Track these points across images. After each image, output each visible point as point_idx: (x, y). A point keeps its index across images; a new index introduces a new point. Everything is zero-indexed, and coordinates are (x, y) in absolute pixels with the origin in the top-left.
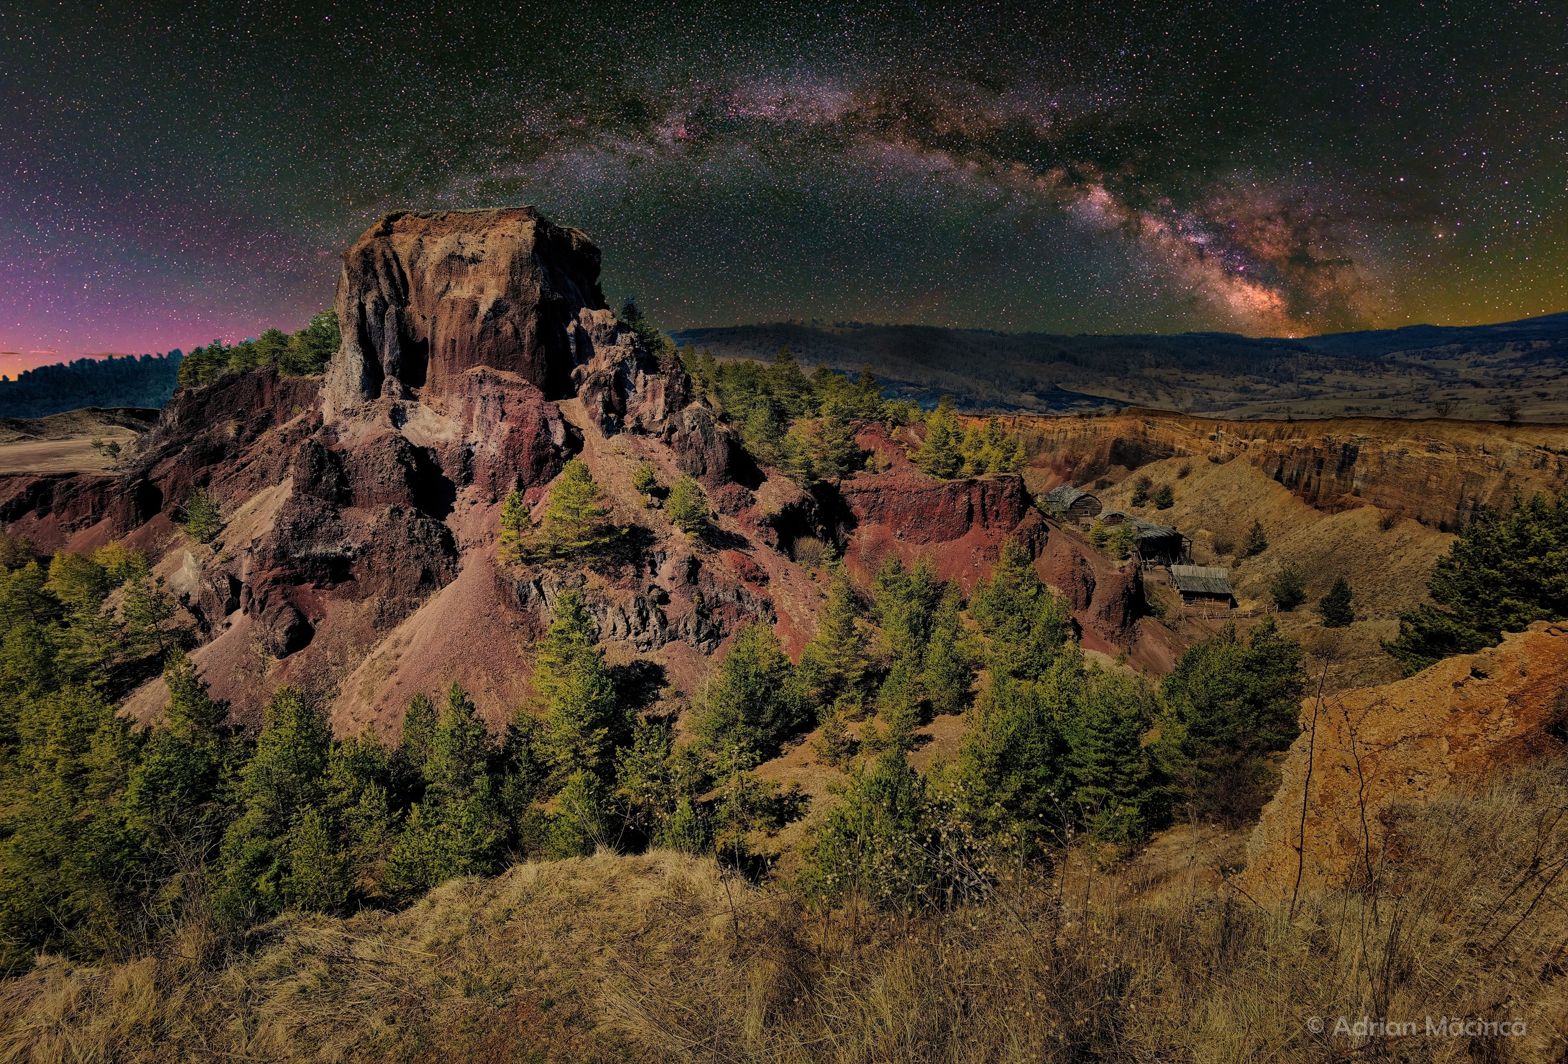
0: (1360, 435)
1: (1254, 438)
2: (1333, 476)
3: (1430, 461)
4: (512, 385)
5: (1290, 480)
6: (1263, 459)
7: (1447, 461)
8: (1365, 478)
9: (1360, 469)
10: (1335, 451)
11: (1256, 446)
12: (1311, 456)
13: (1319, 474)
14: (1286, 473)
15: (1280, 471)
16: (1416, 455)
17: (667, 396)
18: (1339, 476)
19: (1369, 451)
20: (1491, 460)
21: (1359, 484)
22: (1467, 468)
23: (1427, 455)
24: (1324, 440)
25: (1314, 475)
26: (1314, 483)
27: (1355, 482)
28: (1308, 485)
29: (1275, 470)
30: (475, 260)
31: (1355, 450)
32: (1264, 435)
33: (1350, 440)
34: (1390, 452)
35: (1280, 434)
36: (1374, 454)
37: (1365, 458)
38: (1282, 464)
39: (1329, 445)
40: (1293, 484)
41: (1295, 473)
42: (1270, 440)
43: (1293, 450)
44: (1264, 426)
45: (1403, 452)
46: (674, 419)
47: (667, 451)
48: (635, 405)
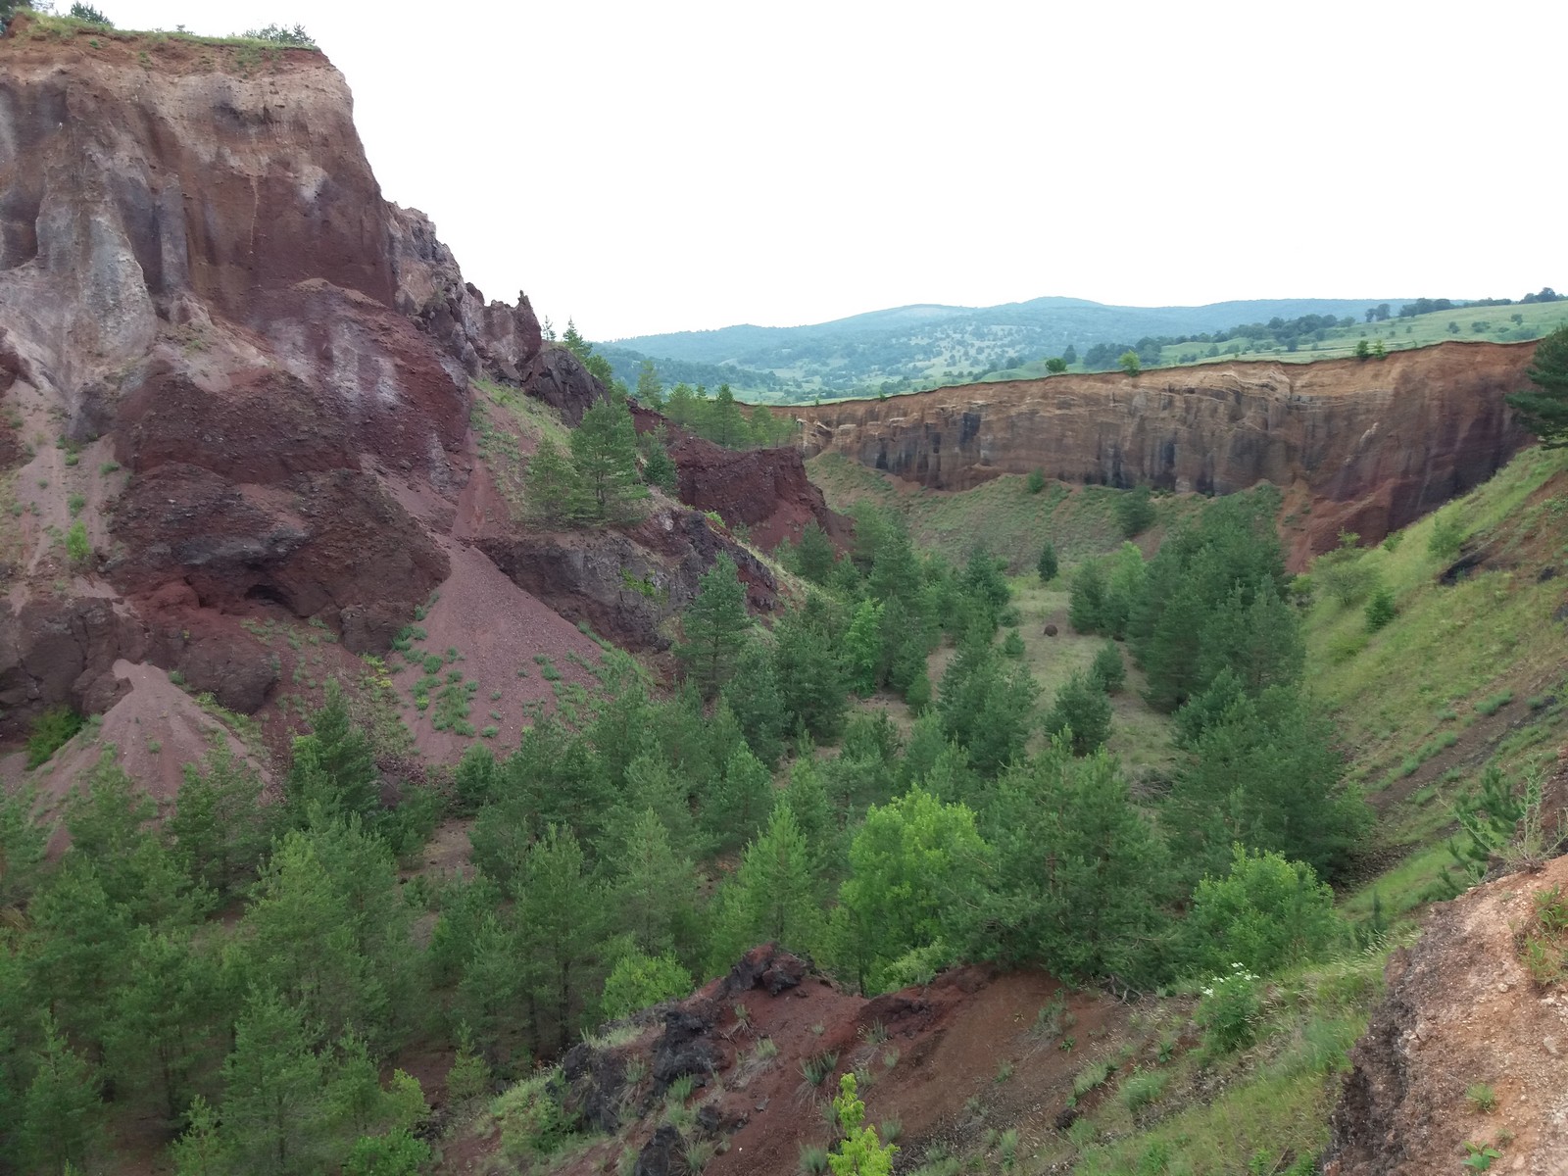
0: (980, 402)
1: (839, 424)
2: (957, 450)
3: (1061, 418)
5: (899, 463)
6: (857, 446)
7: (1080, 416)
8: (992, 446)
9: (984, 437)
10: (954, 423)
11: (846, 433)
12: (922, 432)
13: (936, 451)
14: (891, 458)
15: (883, 456)
16: (1047, 414)
18: (963, 449)
19: (992, 417)
20: (1122, 407)
21: (987, 452)
22: (1100, 419)
23: (1058, 412)
24: (937, 413)
25: (931, 453)
26: (932, 461)
27: (982, 452)
28: (924, 465)
29: (876, 456)
31: (978, 419)
32: (852, 418)
33: (971, 409)
34: (1020, 414)
35: (873, 415)
36: (999, 420)
37: (989, 425)
38: (884, 447)
39: (946, 417)
40: (902, 468)
41: (903, 456)
42: (861, 423)
43: (896, 430)
44: (849, 408)
45: (1034, 413)
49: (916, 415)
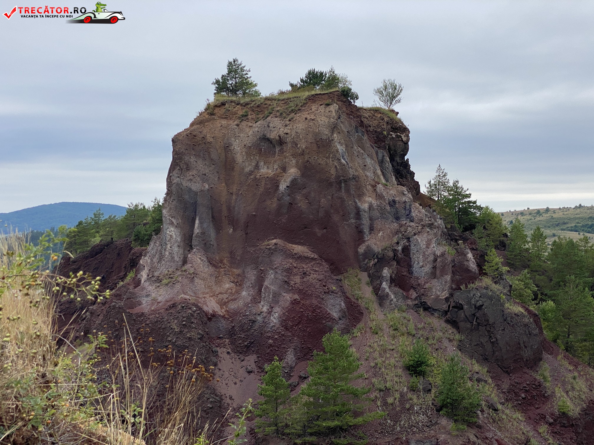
4: (301, 258)
17: (453, 273)
30: (281, 142)
46: (460, 298)
47: (451, 330)
48: (421, 281)
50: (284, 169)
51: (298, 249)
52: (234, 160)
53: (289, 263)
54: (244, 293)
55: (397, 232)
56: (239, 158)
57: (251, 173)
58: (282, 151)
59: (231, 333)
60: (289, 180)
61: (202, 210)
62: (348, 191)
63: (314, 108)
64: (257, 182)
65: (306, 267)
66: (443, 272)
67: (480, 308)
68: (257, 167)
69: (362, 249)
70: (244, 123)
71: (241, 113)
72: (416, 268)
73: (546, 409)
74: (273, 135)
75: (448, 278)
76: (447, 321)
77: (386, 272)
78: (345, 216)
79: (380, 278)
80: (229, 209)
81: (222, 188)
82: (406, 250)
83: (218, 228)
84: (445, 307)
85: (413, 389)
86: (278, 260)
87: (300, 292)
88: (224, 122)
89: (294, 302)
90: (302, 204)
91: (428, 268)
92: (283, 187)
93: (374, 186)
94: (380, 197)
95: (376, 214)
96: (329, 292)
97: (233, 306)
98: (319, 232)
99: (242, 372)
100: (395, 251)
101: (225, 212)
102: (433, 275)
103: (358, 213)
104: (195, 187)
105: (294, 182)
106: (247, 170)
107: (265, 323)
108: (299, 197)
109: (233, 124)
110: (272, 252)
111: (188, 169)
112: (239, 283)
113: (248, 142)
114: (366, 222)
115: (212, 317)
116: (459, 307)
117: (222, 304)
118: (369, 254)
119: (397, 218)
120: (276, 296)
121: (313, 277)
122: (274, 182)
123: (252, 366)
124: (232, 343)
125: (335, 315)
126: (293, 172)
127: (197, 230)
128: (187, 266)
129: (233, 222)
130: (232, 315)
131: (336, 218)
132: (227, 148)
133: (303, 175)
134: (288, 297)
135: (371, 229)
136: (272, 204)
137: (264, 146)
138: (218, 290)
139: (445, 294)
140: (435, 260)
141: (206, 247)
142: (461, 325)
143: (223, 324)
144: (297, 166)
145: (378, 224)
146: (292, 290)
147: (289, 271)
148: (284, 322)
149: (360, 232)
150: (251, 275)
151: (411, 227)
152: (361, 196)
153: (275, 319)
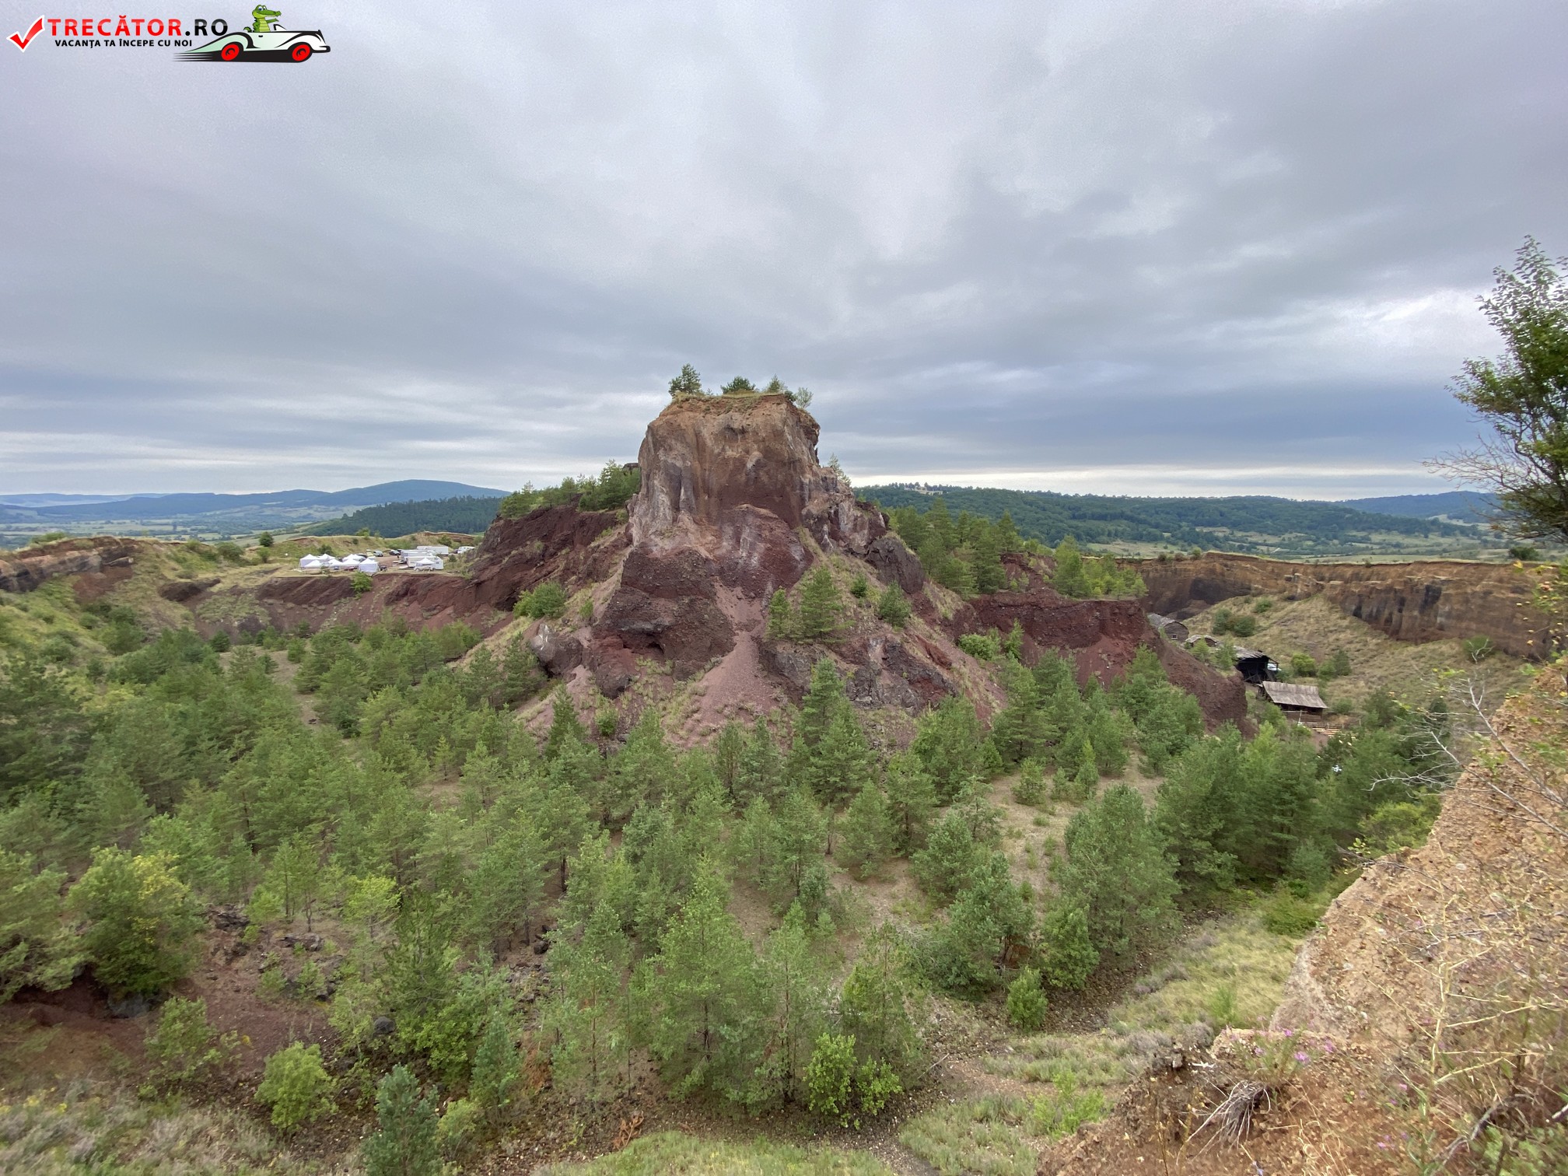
0: (1443, 578)
1: (1330, 579)
2: (1416, 613)
4: (767, 518)
5: (1370, 615)
6: (1340, 598)
8: (1448, 615)
9: (1443, 607)
10: (1417, 591)
11: (1333, 587)
12: (1392, 595)
13: (1400, 611)
14: (1365, 611)
15: (1359, 608)
16: (1502, 596)
17: (869, 528)
18: (1422, 612)
19: (1451, 591)
21: (1443, 620)
23: (1511, 595)
24: (1406, 582)
25: (1396, 612)
26: (1395, 618)
27: (1438, 619)
28: (1389, 621)
29: (1354, 608)
30: (743, 431)
31: (1439, 591)
32: (1341, 577)
33: (1433, 582)
34: (1474, 593)
35: (1356, 577)
36: (1457, 594)
37: (1448, 597)
38: (1361, 602)
39: (1411, 586)
40: (1372, 620)
41: (1375, 610)
42: (1347, 581)
43: (1373, 590)
44: (1340, 570)
45: (1487, 593)
46: (877, 545)
47: (870, 568)
48: (847, 534)
49: (1389, 581)
50: (748, 452)
51: (763, 511)
52: (704, 444)
53: (758, 521)
54: (725, 544)
55: (828, 500)
56: (709, 443)
57: (719, 454)
58: (744, 438)
59: (721, 572)
60: (754, 460)
61: (686, 482)
62: (795, 470)
63: (768, 405)
64: (726, 461)
65: (773, 524)
66: (862, 528)
67: (890, 552)
68: (723, 449)
69: (804, 512)
70: (708, 416)
71: (704, 407)
72: (842, 525)
73: (935, 616)
74: (736, 426)
75: (866, 532)
76: (867, 561)
77: (826, 528)
78: (793, 489)
79: (821, 531)
80: (704, 481)
81: (697, 464)
82: (836, 512)
83: (697, 496)
84: (865, 551)
85: (860, 606)
86: (750, 519)
87: (771, 542)
88: (691, 414)
89: (768, 549)
90: (764, 478)
91: (850, 525)
92: (749, 465)
93: (811, 467)
94: (815, 474)
95: (813, 487)
96: (791, 542)
97: (718, 553)
98: (777, 499)
99: (734, 599)
100: (829, 513)
101: (700, 484)
102: (855, 529)
103: (802, 484)
104: (679, 464)
105: (758, 462)
106: (716, 451)
107: (747, 565)
108: (761, 473)
109: (700, 416)
110: (745, 513)
111: (671, 449)
112: (719, 536)
113: (715, 430)
114: (806, 492)
115: (707, 560)
116: (876, 551)
117: (710, 551)
118: (809, 515)
119: (827, 490)
120: (753, 547)
121: (778, 532)
122: (741, 463)
123: (740, 595)
124: (722, 579)
125: (797, 558)
126: (756, 455)
127: (683, 497)
128: (680, 524)
129: (708, 491)
130: (719, 559)
131: (788, 489)
132: (698, 435)
133: (765, 457)
134: (761, 547)
135: (810, 497)
136: (742, 478)
137: (728, 434)
138: (704, 541)
139: (863, 544)
140: (856, 519)
141: (690, 510)
142: (878, 563)
143: (714, 566)
144: (759, 450)
145: (814, 494)
146: (765, 540)
147: (759, 527)
148: (763, 564)
149: (803, 500)
150: (729, 530)
151: (839, 497)
152: (803, 473)
153: (755, 561)
